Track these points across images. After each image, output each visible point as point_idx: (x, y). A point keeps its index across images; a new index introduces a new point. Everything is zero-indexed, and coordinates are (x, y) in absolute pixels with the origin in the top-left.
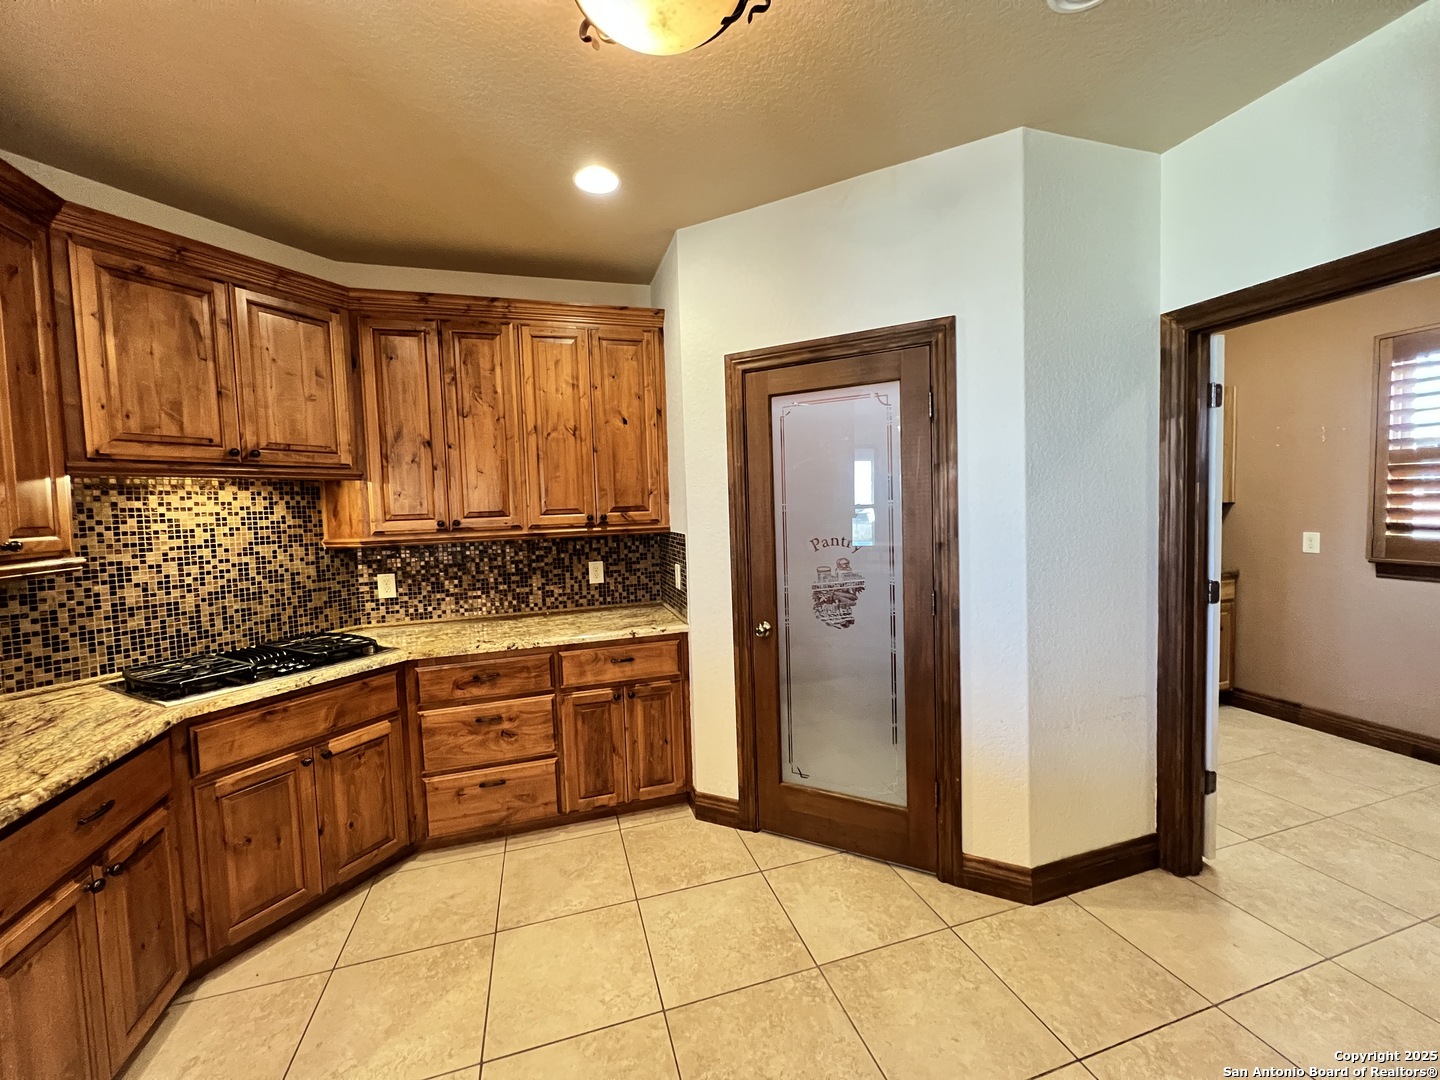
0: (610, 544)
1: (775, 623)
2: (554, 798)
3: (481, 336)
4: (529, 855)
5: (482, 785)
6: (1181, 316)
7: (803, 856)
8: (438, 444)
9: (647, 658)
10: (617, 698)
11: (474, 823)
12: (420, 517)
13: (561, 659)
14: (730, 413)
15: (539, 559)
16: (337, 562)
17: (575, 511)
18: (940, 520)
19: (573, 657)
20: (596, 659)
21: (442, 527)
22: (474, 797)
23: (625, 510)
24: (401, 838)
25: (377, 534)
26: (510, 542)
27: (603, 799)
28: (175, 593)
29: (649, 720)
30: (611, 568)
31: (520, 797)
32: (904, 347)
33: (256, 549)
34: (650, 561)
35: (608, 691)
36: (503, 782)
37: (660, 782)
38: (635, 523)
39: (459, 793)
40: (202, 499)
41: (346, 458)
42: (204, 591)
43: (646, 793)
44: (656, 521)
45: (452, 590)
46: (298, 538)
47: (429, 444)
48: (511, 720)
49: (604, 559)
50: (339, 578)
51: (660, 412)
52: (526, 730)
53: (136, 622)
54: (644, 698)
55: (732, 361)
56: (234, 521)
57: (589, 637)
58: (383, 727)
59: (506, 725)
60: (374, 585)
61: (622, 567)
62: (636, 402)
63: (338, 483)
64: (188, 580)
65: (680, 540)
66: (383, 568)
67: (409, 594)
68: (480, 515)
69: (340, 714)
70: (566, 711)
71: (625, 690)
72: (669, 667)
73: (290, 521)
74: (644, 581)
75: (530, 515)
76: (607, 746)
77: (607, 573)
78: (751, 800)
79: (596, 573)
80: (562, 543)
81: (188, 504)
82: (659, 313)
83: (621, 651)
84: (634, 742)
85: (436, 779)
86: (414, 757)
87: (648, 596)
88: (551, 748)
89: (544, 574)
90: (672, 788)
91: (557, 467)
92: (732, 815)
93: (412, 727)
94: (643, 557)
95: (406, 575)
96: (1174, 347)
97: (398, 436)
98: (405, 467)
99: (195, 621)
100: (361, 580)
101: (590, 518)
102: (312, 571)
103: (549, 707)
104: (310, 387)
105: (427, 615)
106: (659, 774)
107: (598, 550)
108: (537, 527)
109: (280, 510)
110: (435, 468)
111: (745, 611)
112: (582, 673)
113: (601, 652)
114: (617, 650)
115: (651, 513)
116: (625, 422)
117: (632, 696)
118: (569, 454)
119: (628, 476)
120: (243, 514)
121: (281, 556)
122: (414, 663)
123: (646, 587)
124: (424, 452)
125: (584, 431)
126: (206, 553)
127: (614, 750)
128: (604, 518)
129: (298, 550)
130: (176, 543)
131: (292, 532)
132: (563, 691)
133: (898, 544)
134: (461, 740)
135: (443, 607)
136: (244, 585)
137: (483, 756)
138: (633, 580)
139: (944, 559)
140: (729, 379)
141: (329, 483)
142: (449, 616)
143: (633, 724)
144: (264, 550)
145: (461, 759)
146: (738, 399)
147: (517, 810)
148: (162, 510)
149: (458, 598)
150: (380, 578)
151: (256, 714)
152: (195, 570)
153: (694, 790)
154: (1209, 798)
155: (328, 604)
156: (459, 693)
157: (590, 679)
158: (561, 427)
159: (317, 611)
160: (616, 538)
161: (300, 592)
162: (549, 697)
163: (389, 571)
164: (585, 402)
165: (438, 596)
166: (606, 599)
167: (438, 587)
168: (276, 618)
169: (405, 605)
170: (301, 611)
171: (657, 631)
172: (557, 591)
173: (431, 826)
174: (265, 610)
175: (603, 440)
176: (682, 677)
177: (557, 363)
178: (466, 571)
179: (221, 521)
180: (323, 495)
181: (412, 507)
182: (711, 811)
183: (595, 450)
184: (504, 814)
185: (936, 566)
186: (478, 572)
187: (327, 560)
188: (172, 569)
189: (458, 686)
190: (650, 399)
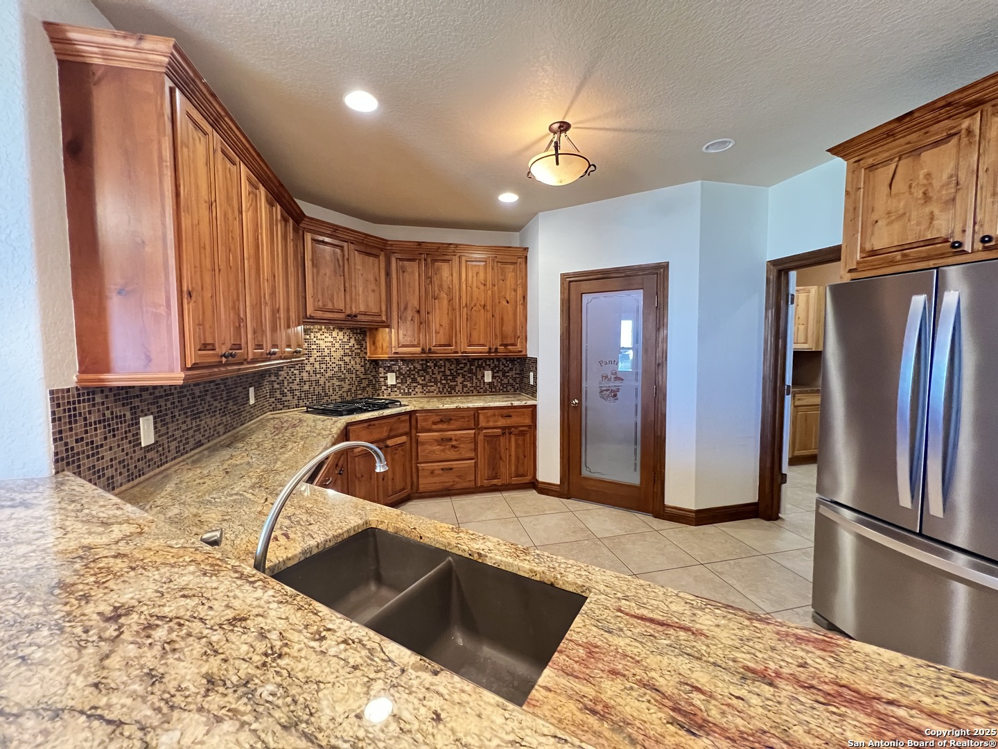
0: (495, 362)
1: (580, 400)
2: (473, 478)
3: (444, 261)
4: (463, 502)
5: (442, 469)
6: (774, 263)
7: (590, 508)
8: (423, 312)
9: (517, 416)
10: (504, 434)
11: (439, 487)
12: (413, 346)
13: (478, 414)
14: (562, 301)
15: (462, 368)
16: (372, 366)
17: (485, 345)
18: (659, 354)
19: (484, 413)
20: (494, 415)
21: (423, 351)
22: (439, 475)
23: (506, 345)
24: (408, 490)
25: (395, 353)
26: (448, 360)
27: (495, 482)
28: (318, 376)
29: (517, 446)
30: (496, 375)
31: (459, 477)
32: (645, 275)
33: (345, 358)
34: (514, 372)
35: (499, 430)
36: (451, 469)
37: (521, 476)
38: (510, 352)
39: (432, 472)
40: (327, 335)
41: (384, 318)
42: (327, 375)
43: (515, 480)
44: (521, 351)
45: (421, 382)
46: (358, 354)
47: (418, 312)
48: (456, 440)
49: (492, 370)
50: (372, 374)
51: (524, 298)
52: (462, 445)
53: (306, 387)
54: (515, 435)
55: (563, 275)
56: (337, 345)
57: (492, 404)
58: (404, 439)
59: (454, 443)
60: (386, 378)
61: (500, 374)
62: (513, 293)
63: (376, 329)
64: (322, 371)
65: (535, 361)
66: (390, 370)
67: (401, 383)
68: (440, 346)
69: (391, 430)
70: (481, 437)
71: (506, 430)
72: (528, 421)
73: (356, 347)
74: (511, 381)
75: (463, 347)
76: (497, 456)
77: (493, 377)
78: (566, 484)
79: (488, 377)
80: (472, 361)
81: (323, 337)
82: (526, 249)
83: (506, 412)
84: (510, 456)
85: (422, 465)
86: (414, 454)
87: (513, 390)
88: (472, 455)
89: (464, 376)
90: (528, 479)
91: (475, 324)
92: (555, 491)
93: (414, 440)
94: (511, 369)
95: (401, 374)
96: (771, 277)
97: (406, 308)
98: (408, 323)
99: (324, 388)
100: (381, 375)
101: (490, 349)
102: (363, 369)
103: (473, 436)
104: (373, 286)
105: (409, 394)
106: (521, 471)
107: (489, 365)
108: (466, 352)
109: (352, 341)
110: (421, 323)
111: (566, 394)
112: (488, 421)
113: (497, 412)
114: (505, 411)
115: (519, 347)
116: (508, 302)
117: (510, 433)
118: (481, 318)
119: (508, 329)
120: (340, 342)
121: (352, 362)
122: (415, 412)
123: (512, 385)
124: (416, 316)
125: (488, 307)
126: (328, 359)
127: (501, 458)
128: (496, 349)
129: (358, 360)
130: (319, 354)
131: (356, 351)
132: (479, 429)
133: (640, 371)
134: (435, 448)
135: (416, 390)
136: (340, 374)
137: (443, 456)
138: (505, 381)
139: (660, 371)
140: (562, 284)
141: (371, 329)
142: (420, 395)
143: (510, 446)
144: (347, 359)
145: (435, 457)
146: (566, 294)
147: (458, 483)
148: (315, 339)
149: (423, 386)
150: (389, 375)
151: (366, 425)
152: (324, 366)
153: (537, 480)
154: (784, 486)
155: (368, 385)
156: (434, 427)
157: (491, 424)
158: (478, 305)
159: (364, 388)
160: (498, 360)
161: (358, 379)
162: (473, 431)
163: (393, 371)
164: (490, 292)
165: (415, 385)
166: (492, 389)
167: (414, 380)
168: (350, 390)
169: (399, 388)
170: (358, 388)
171: (523, 403)
172: (469, 385)
173: (420, 486)
174: (346, 387)
175: (497, 311)
176: (533, 426)
177: (477, 273)
178: (428, 373)
179: (333, 345)
180: (368, 334)
181: (411, 341)
182: (545, 489)
183: (493, 316)
184: (451, 483)
185: (656, 374)
186: (433, 374)
187: (368, 365)
188: (317, 366)
189: (434, 423)
190: (520, 291)
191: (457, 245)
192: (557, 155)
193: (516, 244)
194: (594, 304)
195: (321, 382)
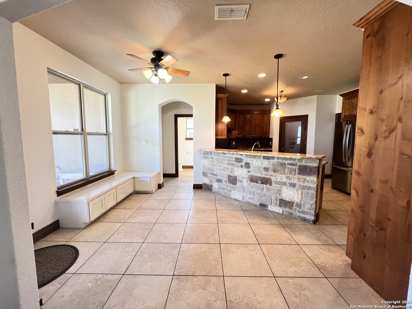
0: (260, 139)
1: (284, 148)
3: (249, 114)
8: (243, 127)
12: (241, 135)
14: (280, 124)
15: (251, 141)
16: (230, 140)
17: (258, 135)
18: (305, 137)
21: (243, 136)
23: (264, 135)
25: (236, 137)
30: (260, 143)
32: (302, 117)
38: (265, 137)
41: (234, 128)
44: (268, 137)
49: (259, 141)
51: (269, 123)
55: (280, 117)
61: (262, 142)
62: (266, 122)
63: (232, 131)
65: (272, 139)
67: (236, 144)
68: (247, 135)
74: (264, 144)
75: (253, 135)
82: (270, 110)
89: (252, 143)
91: (256, 130)
94: (265, 141)
95: (236, 142)
96: (337, 118)
97: (239, 126)
98: (240, 129)
100: (231, 142)
101: (260, 136)
102: (228, 140)
105: (238, 147)
108: (253, 137)
110: (243, 129)
111: (280, 147)
115: (267, 135)
116: (265, 124)
118: (258, 128)
119: (265, 130)
125: (260, 125)
135: (240, 146)
136: (224, 141)
139: (305, 141)
140: (280, 120)
146: (281, 122)
149: (242, 145)
150: (233, 142)
158: (257, 125)
159: (228, 145)
160: (262, 139)
164: (260, 122)
167: (239, 144)
171: (268, 149)
175: (262, 126)
177: (257, 117)
178: (243, 142)
190: (268, 121)
191: (252, 110)
192: (281, 98)
193: (267, 109)
194: (288, 125)
195: (221, 143)
